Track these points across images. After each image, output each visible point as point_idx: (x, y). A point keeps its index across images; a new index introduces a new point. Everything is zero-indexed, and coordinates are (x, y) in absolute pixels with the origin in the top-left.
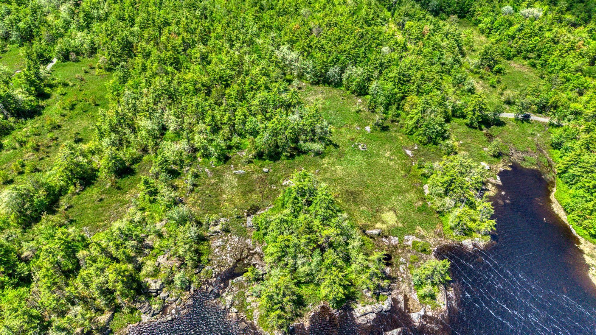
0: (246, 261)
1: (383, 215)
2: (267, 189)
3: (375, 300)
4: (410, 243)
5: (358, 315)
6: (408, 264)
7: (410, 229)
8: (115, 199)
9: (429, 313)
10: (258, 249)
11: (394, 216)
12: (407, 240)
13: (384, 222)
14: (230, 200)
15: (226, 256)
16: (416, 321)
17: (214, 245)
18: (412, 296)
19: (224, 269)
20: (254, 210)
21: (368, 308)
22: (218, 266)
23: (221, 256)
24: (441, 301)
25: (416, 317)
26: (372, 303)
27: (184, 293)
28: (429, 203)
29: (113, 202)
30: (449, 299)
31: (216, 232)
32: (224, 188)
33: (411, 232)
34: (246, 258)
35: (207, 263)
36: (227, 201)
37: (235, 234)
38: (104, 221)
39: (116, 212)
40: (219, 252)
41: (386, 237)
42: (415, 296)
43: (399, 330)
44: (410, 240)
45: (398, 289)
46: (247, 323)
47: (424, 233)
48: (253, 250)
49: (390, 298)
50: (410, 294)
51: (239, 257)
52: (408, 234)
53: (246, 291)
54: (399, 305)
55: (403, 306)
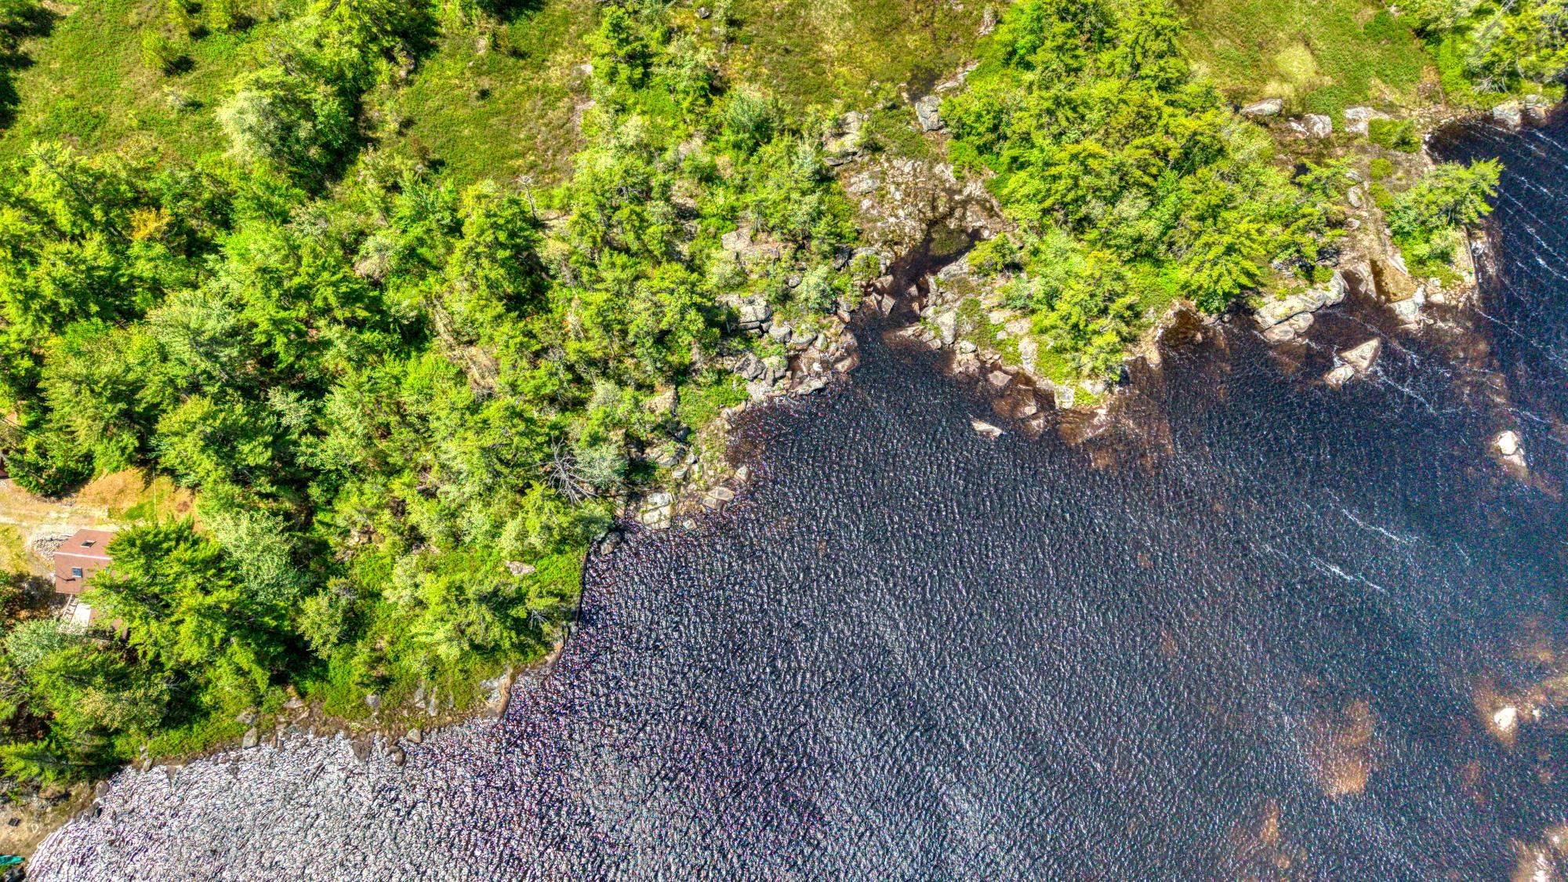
0: (952, 224)
1: (1278, 58)
2: (939, 15)
3: (1302, 282)
4: (1362, 127)
5: (1271, 321)
6: (1366, 185)
7: (1354, 90)
9: (1438, 298)
10: (974, 188)
11: (1308, 57)
12: (1354, 121)
13: (1284, 78)
16: (1412, 318)
17: (852, 189)
18: (1391, 262)
20: (923, 81)
21: (1295, 303)
23: (881, 217)
24: (1463, 265)
25: (1408, 311)
26: (1296, 291)
27: (825, 322)
28: (1393, 9)
30: (1478, 259)
31: (846, 155)
33: (1359, 98)
37: (900, 154)
40: (873, 207)
41: (1298, 118)
42: (1396, 263)
43: (1374, 343)
44: (1361, 118)
45: (1353, 248)
46: (1006, 373)
47: (1392, 96)
48: (960, 192)
49: (1337, 272)
50: (1383, 257)
51: (930, 214)
52: (1353, 104)
53: (980, 298)
54: (1362, 288)
55: (1372, 286)
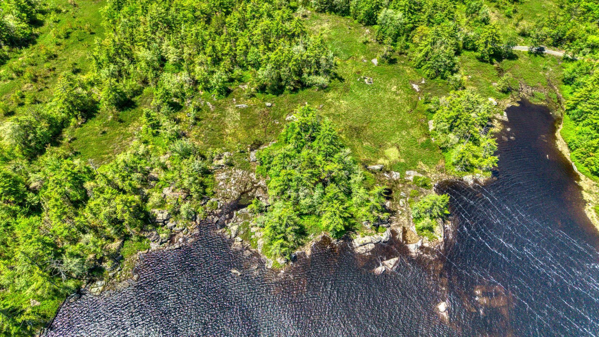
0: (250, 194)
1: (386, 151)
2: (270, 124)
3: (374, 232)
4: (411, 178)
5: (357, 245)
6: (408, 199)
7: (412, 165)
8: (117, 132)
9: (426, 245)
10: (262, 183)
11: (397, 151)
12: (409, 176)
13: (386, 158)
14: (234, 135)
15: (231, 189)
16: (413, 251)
17: (218, 178)
18: (411, 229)
19: (228, 202)
20: (257, 145)
21: (367, 239)
22: (223, 198)
23: (225, 189)
24: (438, 233)
25: (413, 248)
26: (370, 235)
27: (190, 223)
28: (433, 139)
29: (116, 134)
30: (446, 232)
31: (220, 166)
32: (226, 122)
33: (412, 168)
34: (250, 191)
35: (213, 195)
36: (230, 135)
37: (239, 168)
38: (108, 154)
39: (120, 145)
40: (223, 185)
41: (388, 172)
42: (413, 229)
43: (396, 259)
44: (411, 175)
45: (397, 221)
46: (251, 251)
47: (426, 168)
48: (257, 183)
49: (388, 230)
50: (408, 226)
51: (243, 190)
52: (410, 170)
53: (250, 222)
54: (397, 237)
55: (401, 237)
